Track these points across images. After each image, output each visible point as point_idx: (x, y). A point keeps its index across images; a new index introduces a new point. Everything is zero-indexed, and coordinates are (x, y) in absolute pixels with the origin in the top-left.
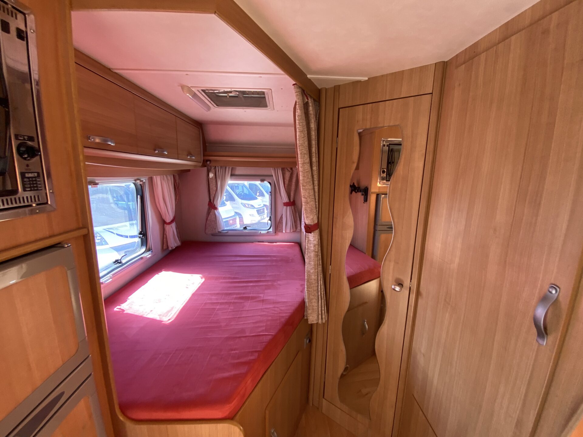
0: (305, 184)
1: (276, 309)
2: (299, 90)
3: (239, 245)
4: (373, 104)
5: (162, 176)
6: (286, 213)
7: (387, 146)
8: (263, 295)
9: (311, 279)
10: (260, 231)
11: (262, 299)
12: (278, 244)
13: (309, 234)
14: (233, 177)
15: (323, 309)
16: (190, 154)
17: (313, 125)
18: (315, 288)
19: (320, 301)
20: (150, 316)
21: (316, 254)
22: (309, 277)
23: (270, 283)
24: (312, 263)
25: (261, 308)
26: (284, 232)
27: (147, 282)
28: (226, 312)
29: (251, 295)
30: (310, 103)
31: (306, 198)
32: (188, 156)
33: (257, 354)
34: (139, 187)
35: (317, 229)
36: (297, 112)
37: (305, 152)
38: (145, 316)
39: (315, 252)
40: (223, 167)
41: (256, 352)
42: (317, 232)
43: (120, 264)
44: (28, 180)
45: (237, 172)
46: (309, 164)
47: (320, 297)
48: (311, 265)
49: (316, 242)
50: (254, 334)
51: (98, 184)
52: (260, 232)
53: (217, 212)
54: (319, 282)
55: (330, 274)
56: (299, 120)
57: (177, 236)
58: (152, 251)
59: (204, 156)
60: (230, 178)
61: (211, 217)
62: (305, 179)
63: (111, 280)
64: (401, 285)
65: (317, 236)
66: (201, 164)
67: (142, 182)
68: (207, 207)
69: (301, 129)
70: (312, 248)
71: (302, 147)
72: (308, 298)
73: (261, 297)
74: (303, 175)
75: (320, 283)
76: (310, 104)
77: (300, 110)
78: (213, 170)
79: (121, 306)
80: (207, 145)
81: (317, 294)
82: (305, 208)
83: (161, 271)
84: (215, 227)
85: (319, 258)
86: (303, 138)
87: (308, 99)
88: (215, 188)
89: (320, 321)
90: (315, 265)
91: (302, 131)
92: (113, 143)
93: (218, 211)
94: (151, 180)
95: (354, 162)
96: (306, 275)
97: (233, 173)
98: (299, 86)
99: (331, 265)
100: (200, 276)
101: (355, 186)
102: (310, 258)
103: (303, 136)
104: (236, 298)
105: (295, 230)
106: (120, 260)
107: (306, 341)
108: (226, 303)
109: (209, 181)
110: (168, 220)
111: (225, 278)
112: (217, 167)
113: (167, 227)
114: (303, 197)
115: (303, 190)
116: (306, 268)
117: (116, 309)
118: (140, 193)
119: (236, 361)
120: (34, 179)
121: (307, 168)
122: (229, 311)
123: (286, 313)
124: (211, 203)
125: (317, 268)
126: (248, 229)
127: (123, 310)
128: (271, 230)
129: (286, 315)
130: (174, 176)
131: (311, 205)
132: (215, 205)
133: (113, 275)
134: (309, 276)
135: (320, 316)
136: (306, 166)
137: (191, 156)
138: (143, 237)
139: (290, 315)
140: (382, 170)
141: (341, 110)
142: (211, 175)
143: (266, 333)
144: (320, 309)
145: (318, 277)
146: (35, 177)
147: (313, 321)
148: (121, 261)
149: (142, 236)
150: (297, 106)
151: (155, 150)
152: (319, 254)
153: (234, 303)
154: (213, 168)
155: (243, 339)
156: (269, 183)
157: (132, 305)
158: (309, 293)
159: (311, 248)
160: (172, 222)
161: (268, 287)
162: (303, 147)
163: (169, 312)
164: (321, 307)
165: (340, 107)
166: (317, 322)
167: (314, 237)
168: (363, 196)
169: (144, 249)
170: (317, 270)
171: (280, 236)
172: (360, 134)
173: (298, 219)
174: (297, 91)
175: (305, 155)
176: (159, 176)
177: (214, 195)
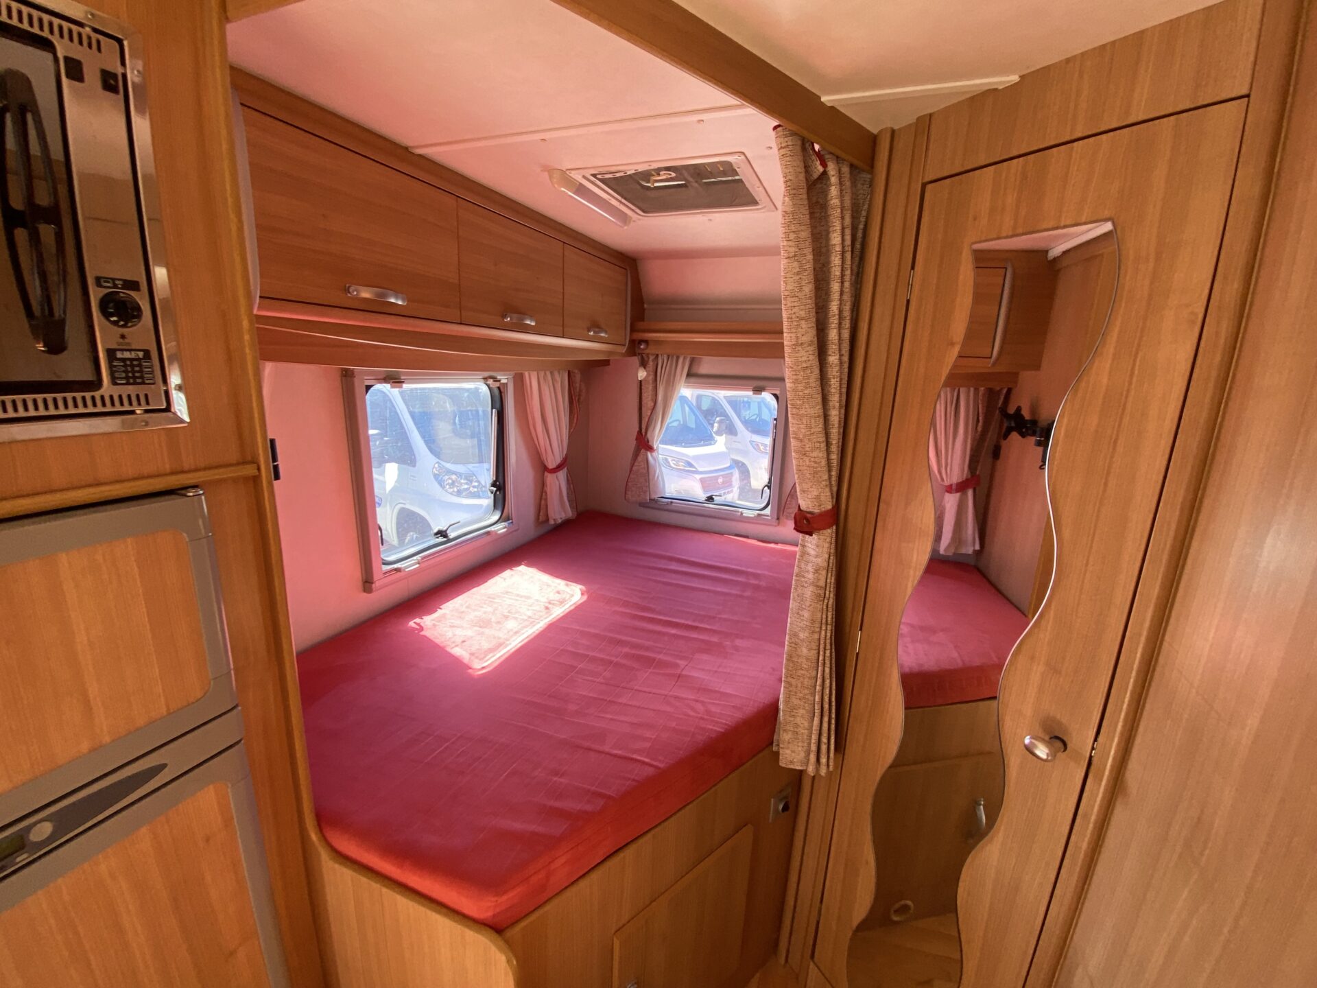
0: (798, 402)
1: (699, 707)
2: (791, 142)
3: (690, 534)
4: (1029, 157)
5: (542, 374)
8: (685, 663)
9: (799, 656)
10: (740, 510)
11: (679, 672)
12: (779, 547)
13: (807, 536)
14: (693, 380)
15: (824, 740)
16: (595, 326)
18: (806, 680)
19: (816, 718)
20: (457, 651)
21: (819, 591)
22: (793, 649)
23: (715, 639)
24: (806, 614)
25: (666, 693)
27: (486, 582)
28: (591, 681)
29: (661, 656)
30: (833, 176)
31: (801, 441)
32: (589, 330)
33: (602, 802)
34: (496, 392)
35: (829, 526)
37: (803, 313)
38: (448, 649)
39: (817, 586)
40: (673, 357)
41: (600, 795)
42: (829, 533)
43: (445, 539)
44: (122, 364)
45: (703, 369)
46: (813, 349)
47: (817, 706)
48: (802, 620)
49: (821, 561)
50: (619, 752)
51: (403, 382)
52: (742, 514)
53: (652, 456)
54: (821, 667)
55: (858, 654)
57: (568, 497)
58: (512, 522)
59: (633, 330)
60: (685, 383)
61: (640, 466)
62: (800, 387)
63: (417, 566)
64: (1059, 744)
65: (826, 545)
66: (623, 350)
67: (498, 383)
68: (632, 443)
69: (792, 249)
70: (810, 576)
71: (793, 299)
72: (787, 702)
73: (677, 666)
74: (795, 377)
75: (824, 671)
76: (834, 181)
78: (653, 363)
79: (422, 619)
80: (645, 306)
82: (798, 466)
83: (519, 564)
84: (644, 488)
85: (825, 604)
86: (798, 273)
87: (824, 164)
88: (651, 404)
89: (811, 770)
90: (812, 620)
91: (795, 256)
92: (403, 300)
93: (654, 454)
94: (519, 380)
96: (786, 643)
97: (694, 370)
98: (789, 130)
99: (861, 629)
100: (581, 590)
101: (1022, 417)
102: (802, 601)
103: (798, 270)
104: (627, 656)
106: (446, 531)
107: (776, 806)
108: (602, 660)
109: (643, 387)
110: (551, 465)
111: (626, 604)
112: (660, 356)
113: (550, 478)
114: (794, 438)
115: (793, 418)
116: (788, 624)
117: (412, 624)
118: (498, 405)
119: (552, 803)
120: (135, 363)
121: (804, 359)
122: (598, 680)
123: (717, 722)
124: (642, 434)
125: (818, 630)
126: (715, 502)
127: (422, 629)
129: (715, 728)
130: (569, 372)
131: (812, 459)
132: (650, 439)
133: (423, 558)
134: (795, 645)
135: (813, 757)
136: (802, 353)
137: (597, 330)
138: (498, 493)
139: (723, 730)
141: (929, 187)
142: (642, 374)
143: (645, 757)
144: (814, 738)
145: (819, 653)
146: (139, 359)
147: (792, 762)
148: (447, 534)
149: (495, 489)
151: (504, 316)
152: (827, 595)
153: (617, 664)
154: (651, 358)
156: (776, 396)
157: (439, 621)
158: (791, 689)
159: (806, 575)
160: (559, 468)
161: (708, 648)
162: (796, 299)
163: (491, 650)
164: (820, 734)
165: (927, 180)
166: (805, 768)
167: (818, 546)
169: (496, 517)
170: (816, 636)
172: (978, 257)
174: (783, 145)
175: (803, 322)
176: (535, 373)
177: (649, 418)
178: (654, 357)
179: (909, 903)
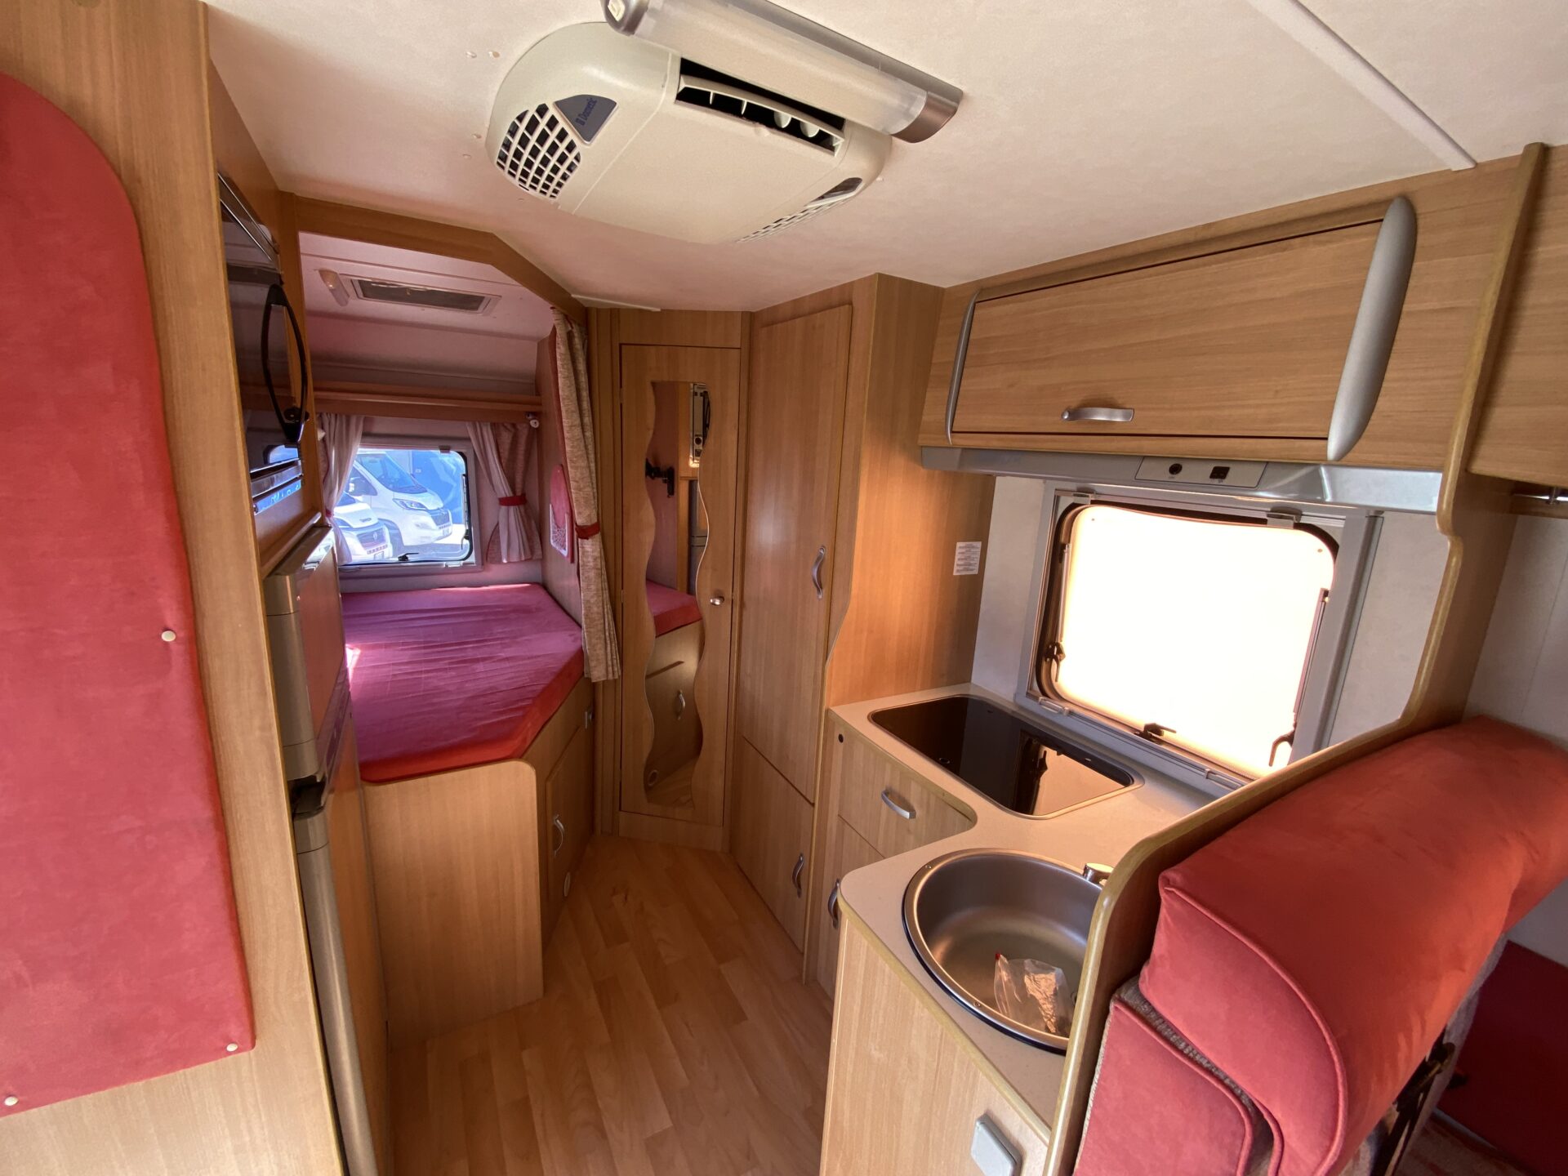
2: (561, 316)
4: (670, 347)
6: (508, 521)
7: (701, 395)
8: (503, 653)
9: (591, 613)
10: (444, 563)
11: (504, 657)
12: (491, 587)
13: (587, 541)
14: (368, 439)
15: (614, 658)
17: (582, 367)
18: (598, 625)
19: (609, 646)
21: (598, 572)
22: (588, 610)
24: (592, 586)
26: (505, 561)
28: (445, 678)
29: (478, 657)
30: (576, 332)
33: (533, 700)
35: (597, 533)
36: (559, 348)
39: (596, 569)
40: (343, 416)
41: (529, 698)
42: (598, 537)
45: (375, 428)
47: (608, 639)
48: (590, 590)
49: (597, 554)
50: (515, 687)
52: (447, 566)
54: (606, 616)
55: (622, 604)
56: (561, 360)
60: (362, 442)
62: (575, 450)
64: (722, 598)
65: (597, 544)
69: (566, 374)
70: (591, 564)
72: (590, 644)
75: (608, 617)
76: (576, 335)
77: (563, 345)
81: (603, 636)
82: (576, 498)
85: (603, 579)
86: (569, 387)
87: (572, 327)
89: (611, 676)
90: (596, 588)
93: (331, 519)
95: (649, 429)
96: (582, 608)
97: (368, 429)
98: (560, 312)
99: (622, 590)
101: (653, 465)
102: (588, 579)
105: (530, 557)
107: (587, 716)
108: (435, 670)
114: (572, 481)
115: (572, 469)
116: (581, 596)
119: (503, 709)
121: (577, 434)
122: (448, 676)
125: (601, 592)
126: (409, 561)
128: (472, 559)
131: (585, 493)
135: (610, 669)
136: (575, 431)
140: (695, 438)
141: (623, 346)
143: (533, 683)
144: (609, 657)
145: (603, 608)
147: (599, 678)
150: (558, 340)
152: (603, 573)
153: (450, 668)
155: (501, 694)
156: (461, 454)
158: (591, 640)
159: (587, 563)
161: (508, 645)
162: (570, 401)
164: (612, 655)
165: (622, 342)
166: (606, 678)
167: (593, 545)
168: (666, 485)
171: (495, 571)
172: (654, 384)
173: (536, 533)
174: (558, 318)
175: (574, 413)
179: (655, 771)
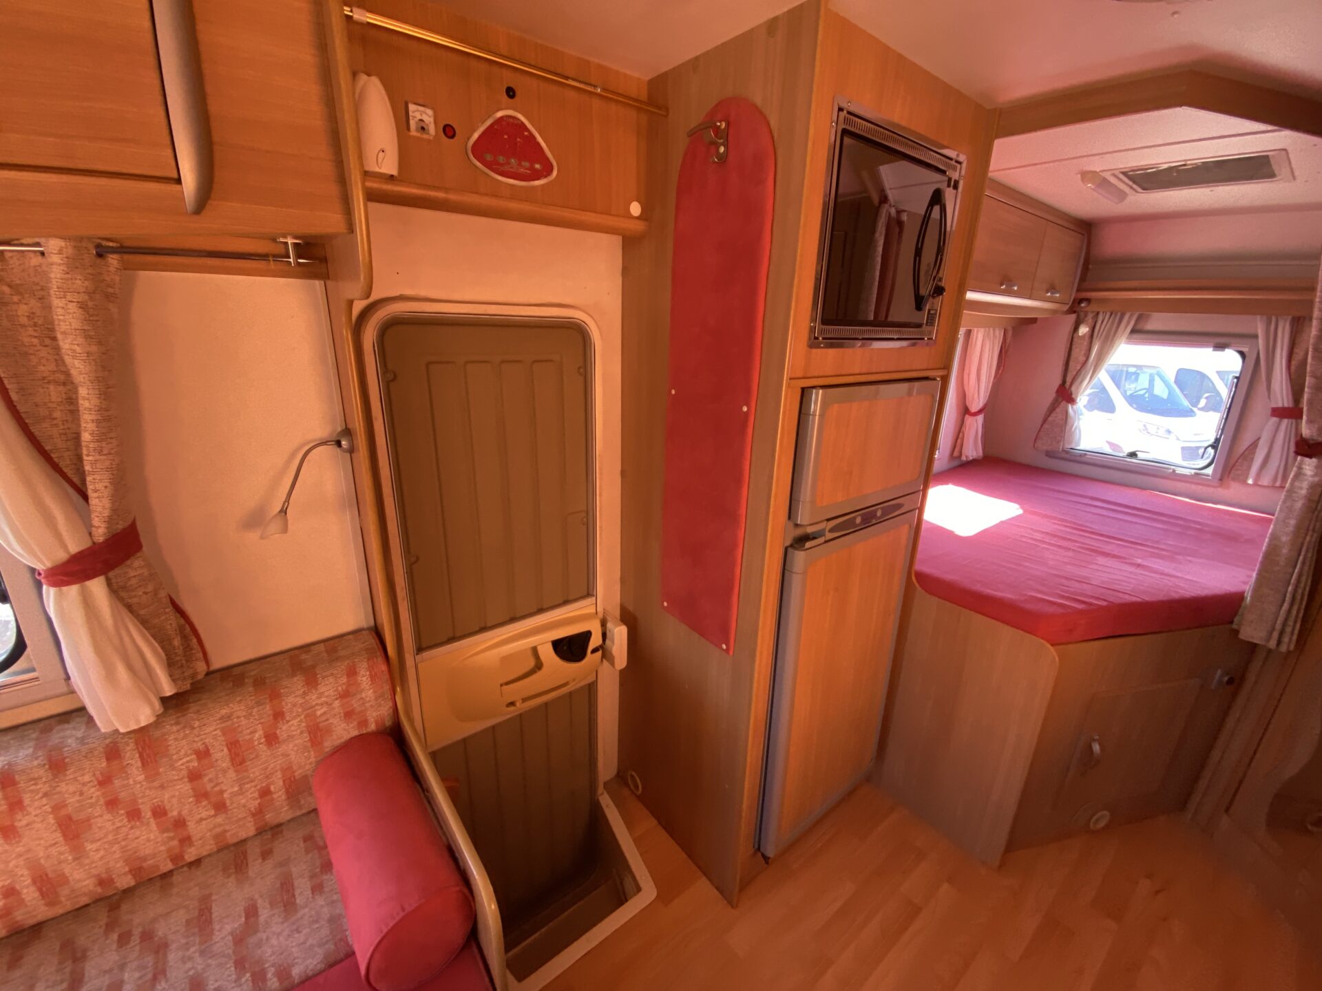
5: (988, 328)
8: (1142, 560)
9: (1277, 555)
12: (1220, 506)
13: (1306, 459)
18: (1282, 574)
19: (1286, 605)
22: (1273, 550)
23: (1165, 553)
24: (1293, 522)
25: (1130, 570)
26: (1250, 481)
28: (1059, 554)
29: (1114, 553)
31: (1318, 379)
32: (1047, 292)
39: (1309, 500)
40: (1116, 314)
45: (1150, 326)
47: (1289, 595)
48: (1287, 527)
53: (1072, 408)
54: (1299, 565)
59: (1078, 290)
61: (1056, 417)
66: (1066, 307)
68: (1051, 395)
73: (1133, 560)
75: (1302, 568)
78: (1090, 320)
80: (1091, 266)
82: (1310, 399)
84: (1059, 439)
88: (1082, 359)
90: (1299, 525)
93: (1075, 407)
96: (1264, 543)
97: (1139, 327)
102: (1290, 511)
107: (1220, 676)
108: (1060, 546)
109: (1074, 343)
110: (974, 409)
112: (1101, 313)
113: (969, 419)
114: (1310, 376)
115: (1313, 359)
122: (1063, 555)
124: (1065, 388)
125: (1303, 536)
128: (1209, 471)
130: (1005, 328)
132: (1073, 392)
134: (1273, 546)
137: (1053, 291)
142: (1083, 330)
144: (1281, 620)
145: (1299, 554)
147: (1252, 637)
151: (1002, 285)
154: (1090, 316)
156: (1241, 353)
158: (1262, 581)
160: (980, 412)
161: (1158, 556)
164: (1287, 619)
170: (1300, 541)
171: (1234, 491)
176: (982, 330)
177: (1077, 373)
178: (1094, 314)
